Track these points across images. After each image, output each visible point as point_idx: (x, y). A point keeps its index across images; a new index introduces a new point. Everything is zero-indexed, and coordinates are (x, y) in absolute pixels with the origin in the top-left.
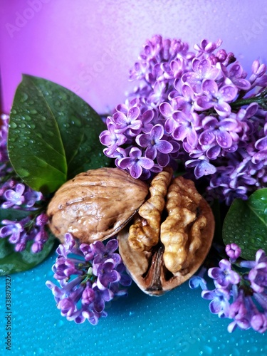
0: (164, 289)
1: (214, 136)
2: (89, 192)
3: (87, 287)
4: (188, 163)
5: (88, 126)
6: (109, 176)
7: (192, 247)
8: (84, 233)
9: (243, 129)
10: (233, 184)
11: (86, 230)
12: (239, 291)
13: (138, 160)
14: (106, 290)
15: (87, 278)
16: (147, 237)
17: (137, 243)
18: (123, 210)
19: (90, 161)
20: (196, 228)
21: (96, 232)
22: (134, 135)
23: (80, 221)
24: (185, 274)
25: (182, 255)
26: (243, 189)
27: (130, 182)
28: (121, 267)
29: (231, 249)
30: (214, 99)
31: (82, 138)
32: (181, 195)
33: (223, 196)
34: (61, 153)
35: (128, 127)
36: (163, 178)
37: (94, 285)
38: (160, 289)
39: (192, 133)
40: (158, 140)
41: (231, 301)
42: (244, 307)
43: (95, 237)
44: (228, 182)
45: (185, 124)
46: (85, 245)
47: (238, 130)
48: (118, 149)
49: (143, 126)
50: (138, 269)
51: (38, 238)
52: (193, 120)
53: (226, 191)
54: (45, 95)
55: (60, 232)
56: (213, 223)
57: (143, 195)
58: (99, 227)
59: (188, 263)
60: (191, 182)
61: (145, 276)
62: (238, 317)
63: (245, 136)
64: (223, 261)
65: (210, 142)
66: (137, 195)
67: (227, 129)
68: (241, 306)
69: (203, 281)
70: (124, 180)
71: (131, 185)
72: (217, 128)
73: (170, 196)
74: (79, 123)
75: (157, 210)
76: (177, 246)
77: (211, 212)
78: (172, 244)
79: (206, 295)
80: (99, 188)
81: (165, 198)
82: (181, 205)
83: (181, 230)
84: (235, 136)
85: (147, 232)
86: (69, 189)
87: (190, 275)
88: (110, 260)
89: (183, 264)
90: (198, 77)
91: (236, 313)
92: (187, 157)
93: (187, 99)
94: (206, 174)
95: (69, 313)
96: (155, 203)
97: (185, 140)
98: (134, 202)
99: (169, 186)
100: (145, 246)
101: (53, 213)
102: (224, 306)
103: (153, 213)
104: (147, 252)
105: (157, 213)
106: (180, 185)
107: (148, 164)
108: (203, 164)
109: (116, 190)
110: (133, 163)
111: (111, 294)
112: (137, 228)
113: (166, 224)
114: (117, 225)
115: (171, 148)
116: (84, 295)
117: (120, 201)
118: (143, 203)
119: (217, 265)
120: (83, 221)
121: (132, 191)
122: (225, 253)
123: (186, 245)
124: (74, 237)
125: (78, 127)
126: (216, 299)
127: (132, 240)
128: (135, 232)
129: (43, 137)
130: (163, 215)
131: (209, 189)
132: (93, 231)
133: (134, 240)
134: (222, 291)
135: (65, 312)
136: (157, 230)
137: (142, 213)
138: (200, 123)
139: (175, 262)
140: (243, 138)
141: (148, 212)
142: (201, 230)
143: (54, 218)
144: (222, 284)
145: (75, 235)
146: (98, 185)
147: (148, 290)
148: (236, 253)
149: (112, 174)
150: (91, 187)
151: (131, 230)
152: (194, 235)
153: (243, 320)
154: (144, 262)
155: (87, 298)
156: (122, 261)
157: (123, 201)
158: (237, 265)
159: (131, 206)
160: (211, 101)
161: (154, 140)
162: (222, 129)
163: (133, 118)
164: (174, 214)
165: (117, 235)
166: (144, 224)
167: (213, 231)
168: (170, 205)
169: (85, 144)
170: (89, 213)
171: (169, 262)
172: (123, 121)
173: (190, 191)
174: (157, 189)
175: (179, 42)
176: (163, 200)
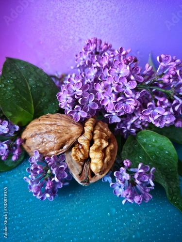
0: (90, 182)
1: (123, 106)
2: (50, 128)
3: (49, 180)
4: (106, 115)
5: (47, 87)
6: (61, 119)
7: (106, 160)
8: (46, 151)
9: (137, 105)
10: (128, 127)
11: (47, 149)
12: (129, 183)
13: (78, 112)
14: (59, 182)
15: (47, 176)
16: (82, 154)
17: (76, 157)
18: (69, 139)
19: (48, 107)
20: (108, 150)
21: (53, 150)
22: (78, 98)
23: (44, 144)
24: (102, 174)
25: (101, 164)
26: (133, 130)
27: (73, 123)
28: (67, 170)
29: (126, 162)
30: (124, 87)
31: (43, 94)
32: (101, 132)
33: (123, 134)
34: (31, 102)
35: (75, 93)
36: (91, 122)
37: (53, 179)
38: (88, 182)
39: (111, 103)
40: (91, 102)
41: (124, 189)
42: (131, 192)
43: (52, 153)
44: (126, 126)
45: (108, 97)
46: (48, 157)
47: (135, 105)
48: (68, 105)
49: (83, 94)
50: (77, 171)
51: (16, 152)
52: (112, 97)
53: (125, 131)
54: (20, 68)
55: (30, 149)
56: (117, 147)
57: (80, 131)
58: (55, 148)
59: (103, 168)
60: (106, 124)
61: (80, 175)
62: (128, 196)
63: (138, 108)
64: (122, 168)
65: (120, 109)
66: (77, 131)
67: (129, 103)
68: (130, 191)
69: (110, 178)
70: (70, 122)
71: (74, 125)
72: (124, 102)
73: (95, 132)
74: (41, 85)
75: (88, 140)
76: (98, 160)
77: (116, 141)
78: (96, 158)
79: (112, 185)
80: (56, 126)
81: (92, 133)
82: (101, 137)
83: (101, 151)
84: (133, 108)
85: (82, 152)
86: (37, 125)
87: (104, 175)
88: (63, 166)
89: (101, 169)
90: (117, 72)
91: (127, 195)
92: (106, 112)
93: (110, 83)
94: (115, 122)
95: (38, 194)
96: (87, 136)
97: (107, 106)
98: (76, 135)
99: (94, 126)
100: (81, 159)
101: (27, 138)
102: (121, 191)
103: (86, 141)
104: (81, 162)
105: (88, 141)
106: (101, 126)
107: (84, 114)
108: (114, 116)
109: (66, 128)
110: (76, 113)
111: (62, 184)
112: (76, 149)
113: (93, 148)
114: (65, 147)
115: (97, 107)
116: (48, 185)
117: (68, 134)
118: (81, 136)
119: (119, 170)
120: (46, 144)
121: (75, 129)
122: (123, 164)
123: (103, 159)
124: (40, 153)
125: (41, 87)
126: (117, 188)
127: (74, 155)
128: (75, 151)
129: (21, 93)
130: (91, 142)
131: (116, 129)
132: (52, 150)
133: (75, 155)
134: (121, 183)
135: (36, 194)
136: (88, 151)
137: (79, 141)
138: (116, 99)
139: (97, 168)
140: (137, 109)
141: (83, 141)
142: (111, 151)
143: (27, 141)
144: (120, 180)
145: (40, 151)
146: (55, 124)
147: (82, 182)
148: (129, 164)
149: (63, 118)
150: (51, 125)
151: (73, 150)
152: (107, 154)
153: (130, 198)
154: (80, 167)
155: (50, 186)
156: (67, 167)
157: (70, 134)
158: (128, 170)
159: (73, 137)
160: (123, 88)
161: (88, 102)
162: (127, 103)
163: (77, 88)
164: (97, 142)
165: (65, 152)
166: (80, 147)
167: (116, 151)
168: (95, 137)
169: (45, 98)
170: (50, 140)
171: (94, 168)
172: (72, 89)
173: (106, 129)
174: (88, 128)
175: (107, 44)
176: (92, 135)
